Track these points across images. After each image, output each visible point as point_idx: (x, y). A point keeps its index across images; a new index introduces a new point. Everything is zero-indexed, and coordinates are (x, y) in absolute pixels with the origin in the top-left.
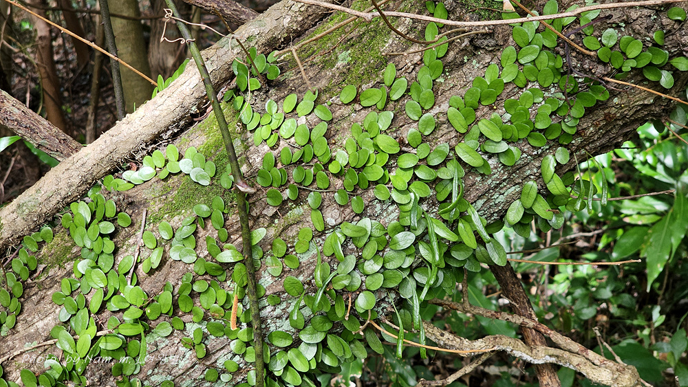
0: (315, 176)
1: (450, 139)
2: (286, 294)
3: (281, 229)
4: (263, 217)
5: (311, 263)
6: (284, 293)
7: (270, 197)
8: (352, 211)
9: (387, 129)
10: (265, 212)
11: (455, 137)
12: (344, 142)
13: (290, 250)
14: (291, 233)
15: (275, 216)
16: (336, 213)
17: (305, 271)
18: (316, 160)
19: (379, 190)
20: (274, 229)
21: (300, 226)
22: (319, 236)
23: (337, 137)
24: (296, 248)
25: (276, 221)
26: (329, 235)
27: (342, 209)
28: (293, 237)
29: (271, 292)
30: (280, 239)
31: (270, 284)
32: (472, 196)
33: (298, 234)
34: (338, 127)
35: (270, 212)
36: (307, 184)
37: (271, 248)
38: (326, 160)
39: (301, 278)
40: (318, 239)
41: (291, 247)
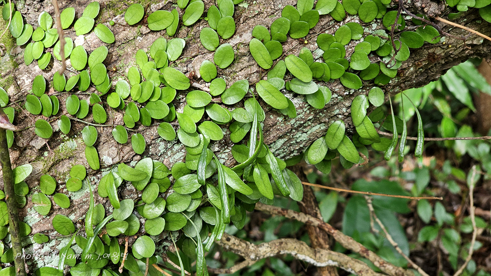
0: (91, 107)
1: (250, 75)
2: (56, 232)
3: (50, 164)
4: (31, 149)
5: (84, 202)
6: (53, 231)
7: (39, 128)
8: (132, 150)
9: (178, 59)
10: (32, 143)
11: (257, 72)
12: (127, 71)
13: (61, 187)
14: (62, 168)
15: (44, 149)
16: (114, 150)
17: (78, 210)
18: (93, 89)
19: (163, 128)
20: (42, 163)
21: (73, 162)
22: (94, 175)
23: (119, 64)
24: (67, 186)
25: (46, 154)
26: (105, 173)
27: (120, 147)
28: (64, 174)
29: (38, 230)
30: (49, 175)
31: (36, 221)
32: (271, 136)
33: (70, 171)
34: (121, 52)
35: (39, 143)
36: (82, 116)
37: (39, 184)
38: (105, 90)
39: (72, 217)
40: (92, 178)
41: (62, 184)
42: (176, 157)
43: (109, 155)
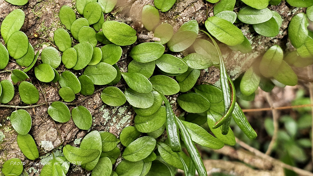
0: (16, 87)
8: (75, 126)
12: (51, 34)
16: (53, 132)
18: (13, 64)
19: (109, 94)
23: (39, 28)
27: (59, 126)
36: (7, 99)
40: (30, 169)
42: (123, 121)
43: (48, 139)
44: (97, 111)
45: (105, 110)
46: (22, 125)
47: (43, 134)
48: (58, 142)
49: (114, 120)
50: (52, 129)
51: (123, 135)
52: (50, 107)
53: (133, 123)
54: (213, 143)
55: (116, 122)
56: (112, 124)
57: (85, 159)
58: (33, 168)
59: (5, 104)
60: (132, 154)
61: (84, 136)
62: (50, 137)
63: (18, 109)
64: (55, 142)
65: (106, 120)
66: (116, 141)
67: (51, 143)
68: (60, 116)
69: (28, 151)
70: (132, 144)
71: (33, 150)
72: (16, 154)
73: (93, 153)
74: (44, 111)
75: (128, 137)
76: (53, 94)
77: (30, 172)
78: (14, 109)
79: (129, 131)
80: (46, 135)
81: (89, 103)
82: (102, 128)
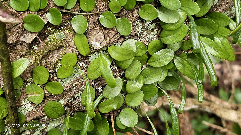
2: (46, 117)
4: (21, 44)
5: (74, 87)
7: (28, 23)
8: (117, 33)
10: (22, 39)
13: (52, 76)
14: (53, 59)
15: (35, 42)
17: (67, 95)
19: (145, 11)
20: (34, 56)
21: (62, 51)
22: (83, 61)
24: (58, 74)
25: (35, 47)
26: (92, 58)
27: (107, 32)
28: (56, 63)
29: (31, 118)
30: (41, 66)
31: (30, 110)
33: (61, 60)
35: (28, 39)
37: (32, 76)
39: (62, 101)
40: (81, 64)
42: (151, 35)
43: (97, 40)
44: (134, 24)
45: (139, 24)
46: (80, 27)
47: (94, 36)
48: (104, 44)
49: (145, 33)
50: (101, 34)
51: (151, 45)
52: (101, 16)
53: (159, 37)
54: (221, 54)
55: (146, 35)
56: (143, 37)
57: (125, 56)
58: (83, 63)
59: (68, 10)
60: (156, 61)
61: (123, 42)
62: (99, 39)
63: (78, 15)
64: (102, 44)
65: (140, 32)
66: (145, 50)
67: (99, 43)
68: (108, 23)
69: (82, 48)
70: (156, 53)
71: (86, 47)
72: (72, 50)
73: (130, 53)
74: (96, 18)
75: (154, 48)
76: (104, 7)
77: (81, 66)
78: (75, 15)
79: (156, 43)
80: (96, 38)
81: (129, 17)
82: (136, 38)
